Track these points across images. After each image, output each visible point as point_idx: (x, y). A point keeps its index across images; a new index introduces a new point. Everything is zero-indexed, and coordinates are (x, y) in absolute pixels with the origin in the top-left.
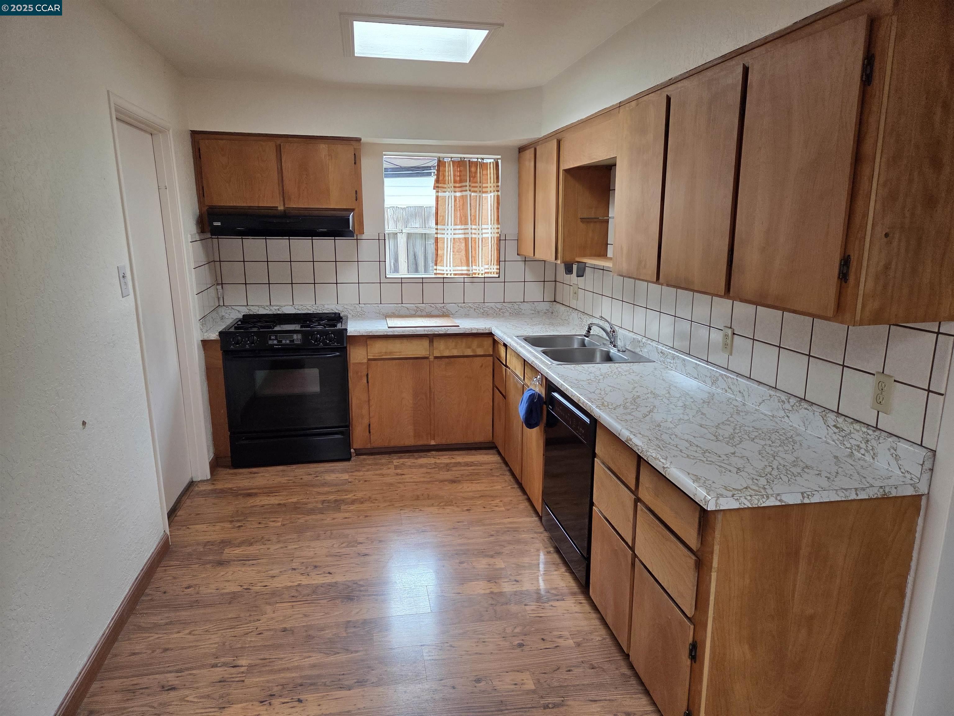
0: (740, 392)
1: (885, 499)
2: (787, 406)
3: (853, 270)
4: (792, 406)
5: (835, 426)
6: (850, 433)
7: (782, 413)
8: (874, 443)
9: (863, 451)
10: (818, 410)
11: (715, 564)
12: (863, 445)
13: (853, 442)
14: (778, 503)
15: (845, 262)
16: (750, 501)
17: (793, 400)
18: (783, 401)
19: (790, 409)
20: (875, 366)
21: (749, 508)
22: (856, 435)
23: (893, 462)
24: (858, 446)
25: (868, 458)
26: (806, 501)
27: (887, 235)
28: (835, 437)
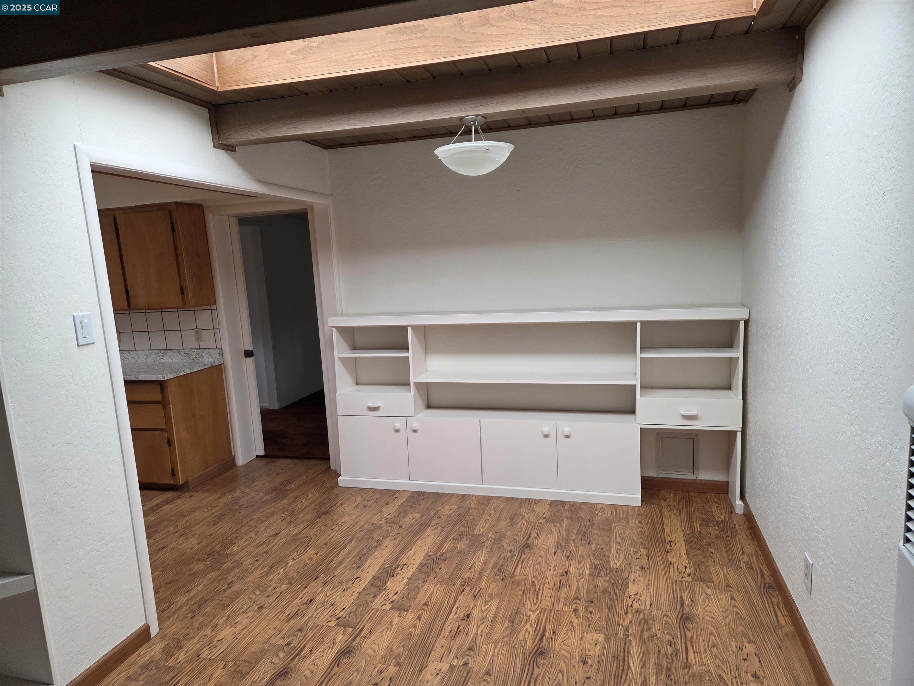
0: (132, 358)
1: (213, 367)
2: (160, 354)
3: (185, 290)
4: (163, 354)
5: (184, 354)
6: (191, 353)
7: (159, 358)
8: (201, 353)
9: (198, 358)
10: (175, 351)
11: (171, 402)
12: (197, 356)
13: (193, 356)
14: (185, 374)
15: (182, 288)
16: (176, 374)
17: (162, 352)
18: (158, 353)
19: (162, 355)
20: (193, 327)
21: (177, 377)
22: (194, 354)
23: (209, 357)
24: (196, 357)
25: (200, 360)
26: (192, 371)
27: (191, 278)
28: (185, 358)
